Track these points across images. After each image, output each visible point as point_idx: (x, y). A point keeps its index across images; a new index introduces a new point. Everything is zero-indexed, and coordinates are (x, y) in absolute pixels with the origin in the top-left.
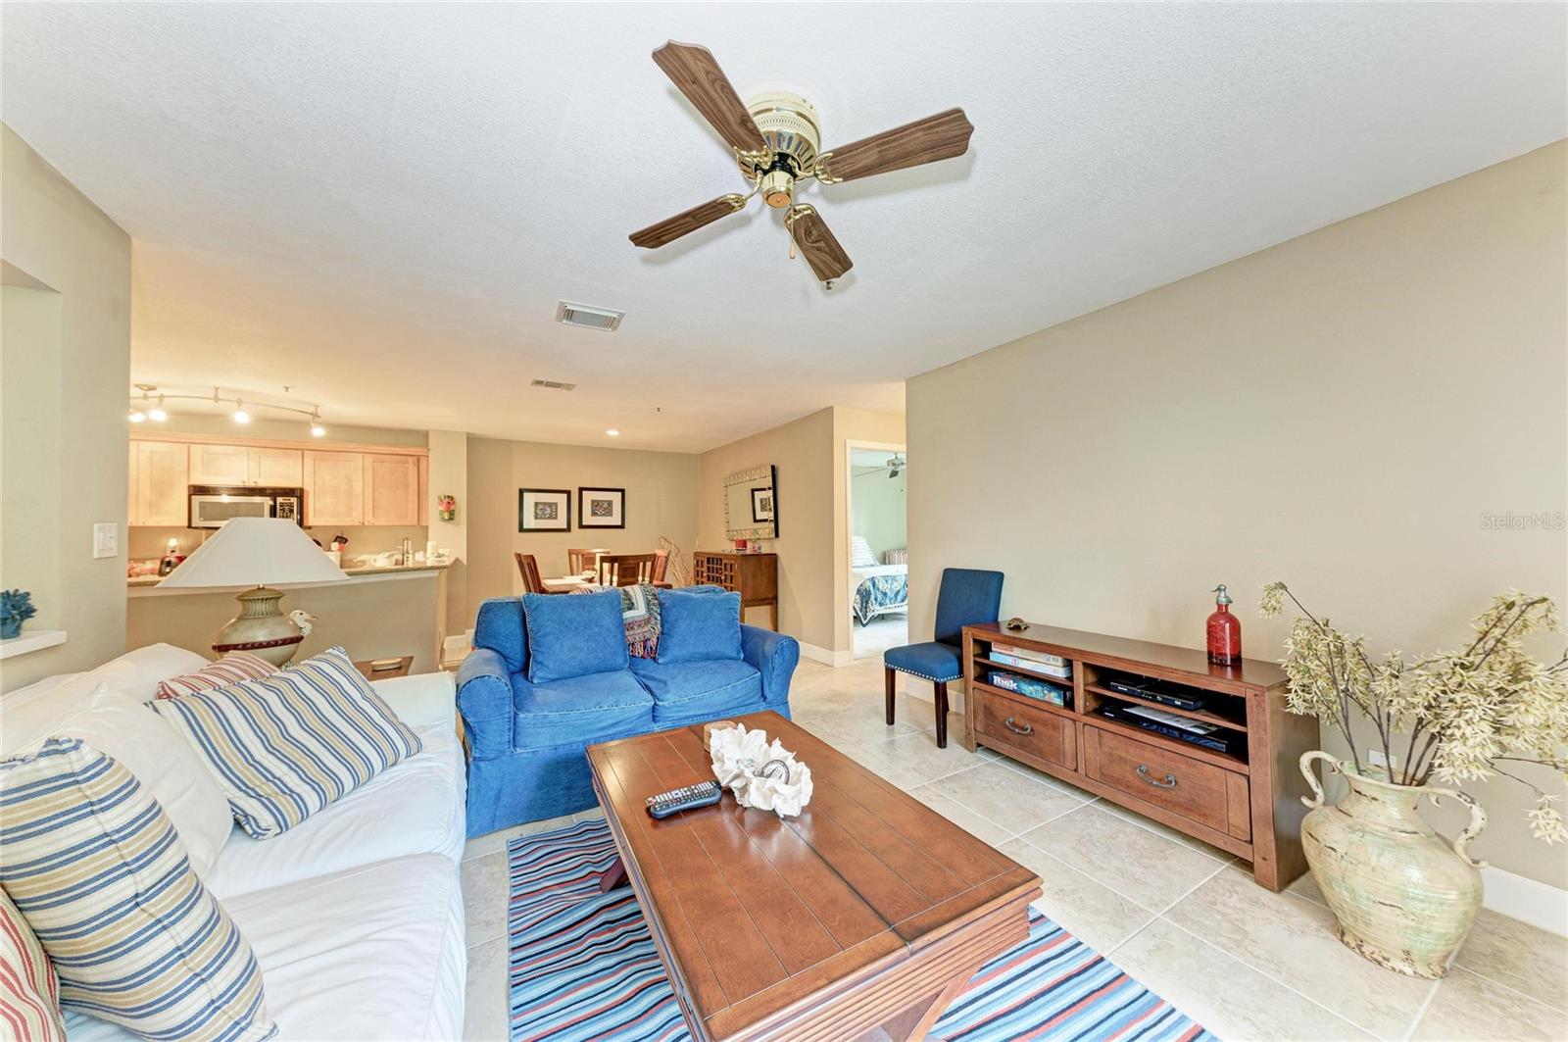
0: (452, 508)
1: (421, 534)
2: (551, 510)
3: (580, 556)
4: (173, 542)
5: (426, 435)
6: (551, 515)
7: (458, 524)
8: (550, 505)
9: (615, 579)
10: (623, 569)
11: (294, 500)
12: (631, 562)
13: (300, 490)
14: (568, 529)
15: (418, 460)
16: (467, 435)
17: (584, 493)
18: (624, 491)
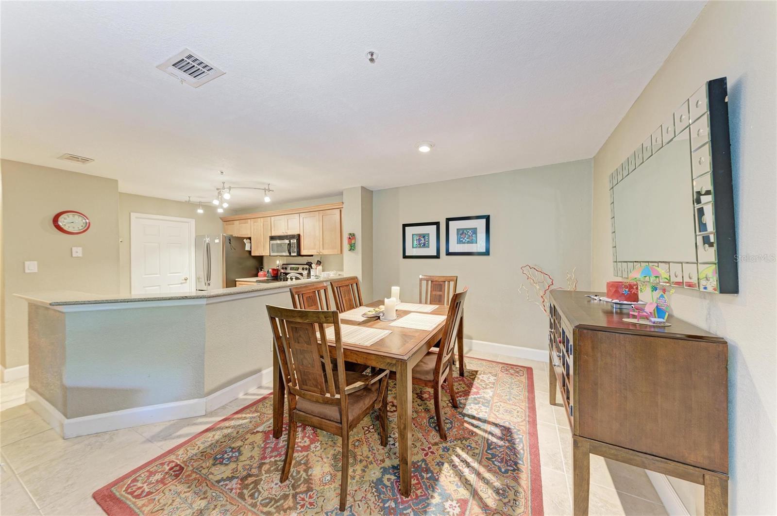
0: (353, 242)
1: (340, 259)
2: (425, 240)
3: (430, 282)
5: (341, 193)
6: (424, 245)
7: (357, 253)
8: (423, 236)
11: (296, 241)
13: (299, 235)
14: (437, 257)
15: (341, 211)
16: (363, 189)
17: (451, 223)
18: (488, 218)
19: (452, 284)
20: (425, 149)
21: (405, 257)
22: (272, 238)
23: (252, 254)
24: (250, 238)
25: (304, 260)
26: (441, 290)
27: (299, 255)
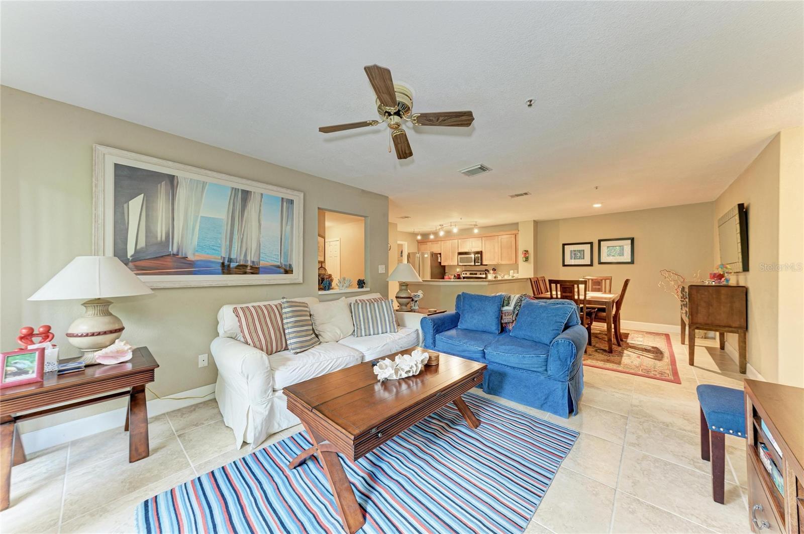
0: (527, 255)
1: (515, 267)
2: (581, 254)
4: (458, 270)
5: (517, 224)
6: (580, 257)
7: (530, 263)
8: (579, 251)
9: (559, 293)
10: (563, 288)
11: (479, 255)
12: (568, 284)
13: (482, 252)
14: (591, 265)
15: (516, 236)
16: (534, 221)
17: (602, 242)
18: (632, 240)
19: (608, 281)
20: (597, 206)
21: (564, 265)
22: (460, 254)
23: (442, 264)
24: (440, 254)
25: (483, 268)
26: (599, 285)
27: (482, 264)
